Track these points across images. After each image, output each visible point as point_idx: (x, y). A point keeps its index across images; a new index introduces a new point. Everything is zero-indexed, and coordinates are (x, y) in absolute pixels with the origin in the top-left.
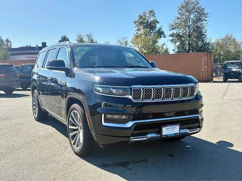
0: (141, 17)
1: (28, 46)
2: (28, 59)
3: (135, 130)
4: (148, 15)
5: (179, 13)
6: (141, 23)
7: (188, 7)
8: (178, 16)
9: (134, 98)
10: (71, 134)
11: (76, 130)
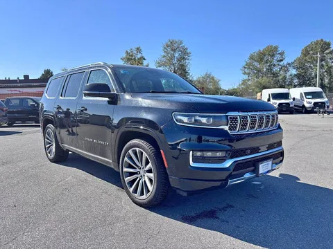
0: (128, 53)
1: (7, 79)
2: (10, 92)
3: (234, 170)
4: (135, 52)
5: (165, 52)
6: (128, 60)
7: (172, 46)
8: (164, 54)
9: (230, 129)
10: (127, 179)
11: (136, 173)
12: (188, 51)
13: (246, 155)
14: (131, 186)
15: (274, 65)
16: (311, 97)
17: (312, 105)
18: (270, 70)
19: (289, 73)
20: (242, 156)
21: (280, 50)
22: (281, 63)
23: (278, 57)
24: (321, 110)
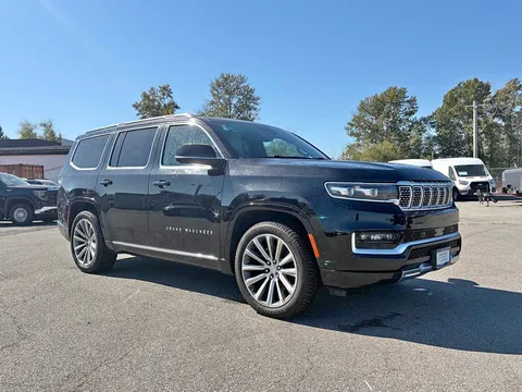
0: (145, 96)
3: (409, 259)
4: (160, 94)
5: (214, 95)
6: (147, 108)
7: (227, 86)
8: (211, 98)
9: (401, 204)
10: (249, 281)
11: (263, 272)
12: (255, 95)
13: (421, 239)
14: (255, 291)
15: (401, 121)
16: (465, 173)
17: (467, 187)
18: (393, 128)
19: (425, 135)
20: (417, 240)
21: (409, 95)
22: (410, 118)
23: (405, 107)
24: (485, 195)
